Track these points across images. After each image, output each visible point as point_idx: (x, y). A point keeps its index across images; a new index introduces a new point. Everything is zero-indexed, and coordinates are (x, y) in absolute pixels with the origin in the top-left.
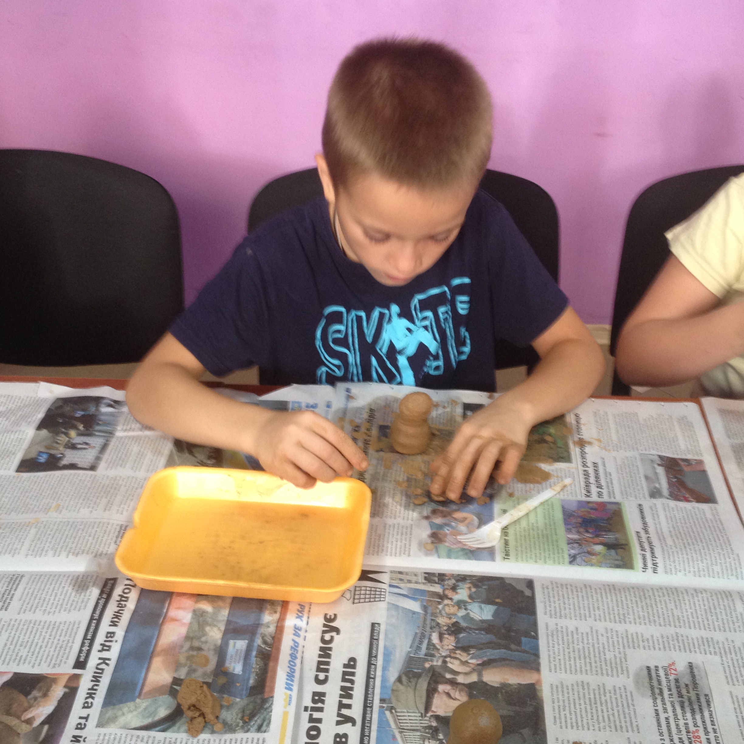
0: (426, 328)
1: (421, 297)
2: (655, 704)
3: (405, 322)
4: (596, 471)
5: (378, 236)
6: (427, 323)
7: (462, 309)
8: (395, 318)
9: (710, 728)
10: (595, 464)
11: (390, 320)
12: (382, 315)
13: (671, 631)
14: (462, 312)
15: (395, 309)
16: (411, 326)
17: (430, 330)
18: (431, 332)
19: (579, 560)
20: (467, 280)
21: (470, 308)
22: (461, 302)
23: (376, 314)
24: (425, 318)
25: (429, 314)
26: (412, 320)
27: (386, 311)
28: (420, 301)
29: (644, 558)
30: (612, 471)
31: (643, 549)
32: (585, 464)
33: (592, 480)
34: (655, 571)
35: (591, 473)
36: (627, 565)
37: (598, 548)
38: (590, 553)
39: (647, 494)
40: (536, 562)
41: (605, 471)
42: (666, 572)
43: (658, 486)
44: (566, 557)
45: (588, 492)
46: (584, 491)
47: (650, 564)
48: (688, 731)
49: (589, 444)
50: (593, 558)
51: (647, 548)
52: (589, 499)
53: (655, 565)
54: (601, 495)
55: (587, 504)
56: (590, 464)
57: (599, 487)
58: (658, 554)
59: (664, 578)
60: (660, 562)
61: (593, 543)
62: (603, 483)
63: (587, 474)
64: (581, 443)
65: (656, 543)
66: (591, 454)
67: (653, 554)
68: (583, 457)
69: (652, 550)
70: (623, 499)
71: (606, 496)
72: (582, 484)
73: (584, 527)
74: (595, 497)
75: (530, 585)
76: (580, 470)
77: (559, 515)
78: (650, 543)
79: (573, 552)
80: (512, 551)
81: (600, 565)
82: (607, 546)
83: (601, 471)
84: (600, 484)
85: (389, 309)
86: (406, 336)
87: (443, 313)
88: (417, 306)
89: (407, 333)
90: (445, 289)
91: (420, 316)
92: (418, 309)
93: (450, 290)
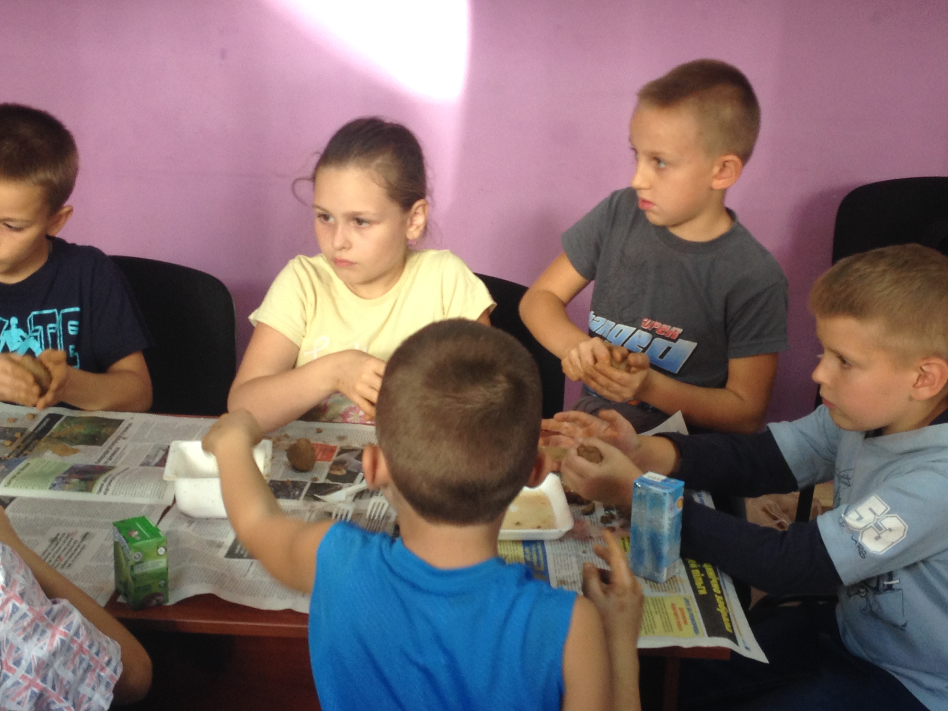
0: (36, 338)
1: (35, 313)
2: (49, 546)
3: (21, 332)
4: (115, 453)
6: (37, 334)
7: (72, 330)
8: (13, 327)
9: (73, 557)
10: (118, 449)
11: (9, 327)
13: (89, 519)
14: (71, 333)
15: (14, 320)
16: (25, 335)
17: (39, 339)
18: (39, 341)
19: (57, 486)
20: (77, 309)
21: (79, 330)
22: (72, 325)
24: (37, 331)
25: (40, 328)
26: (26, 331)
27: (7, 321)
28: (35, 316)
29: (102, 485)
30: (127, 452)
31: (105, 481)
32: (110, 448)
33: (108, 456)
34: (105, 493)
35: (111, 452)
36: (88, 489)
37: (75, 481)
38: (66, 483)
39: (139, 464)
40: (27, 488)
41: (122, 452)
42: (113, 494)
43: (151, 461)
44: (49, 485)
45: (99, 461)
46: (96, 460)
47: (104, 489)
48: (59, 557)
49: (125, 438)
50: (67, 486)
51: (108, 480)
52: (96, 464)
53: (107, 490)
54: (106, 462)
55: (92, 466)
56: (114, 448)
57: (108, 459)
58: (113, 483)
59: (109, 498)
60: (111, 488)
61: (74, 478)
62: (114, 458)
63: (107, 452)
64: (119, 438)
65: (118, 478)
66: (121, 444)
67: (110, 484)
68: (113, 444)
69: (111, 481)
70: (120, 465)
71: (110, 464)
72: (98, 457)
73: (77, 473)
74: (102, 463)
75: (12, 499)
76: (104, 451)
77: (66, 468)
78: (113, 478)
79: (56, 482)
80: (14, 481)
81: (69, 490)
82: (82, 480)
83: (119, 452)
84: (110, 459)
85: (9, 319)
86: (19, 341)
87: (50, 328)
88: (32, 320)
89: (20, 339)
90: (55, 310)
91: (33, 328)
92: (32, 323)
93: (59, 313)
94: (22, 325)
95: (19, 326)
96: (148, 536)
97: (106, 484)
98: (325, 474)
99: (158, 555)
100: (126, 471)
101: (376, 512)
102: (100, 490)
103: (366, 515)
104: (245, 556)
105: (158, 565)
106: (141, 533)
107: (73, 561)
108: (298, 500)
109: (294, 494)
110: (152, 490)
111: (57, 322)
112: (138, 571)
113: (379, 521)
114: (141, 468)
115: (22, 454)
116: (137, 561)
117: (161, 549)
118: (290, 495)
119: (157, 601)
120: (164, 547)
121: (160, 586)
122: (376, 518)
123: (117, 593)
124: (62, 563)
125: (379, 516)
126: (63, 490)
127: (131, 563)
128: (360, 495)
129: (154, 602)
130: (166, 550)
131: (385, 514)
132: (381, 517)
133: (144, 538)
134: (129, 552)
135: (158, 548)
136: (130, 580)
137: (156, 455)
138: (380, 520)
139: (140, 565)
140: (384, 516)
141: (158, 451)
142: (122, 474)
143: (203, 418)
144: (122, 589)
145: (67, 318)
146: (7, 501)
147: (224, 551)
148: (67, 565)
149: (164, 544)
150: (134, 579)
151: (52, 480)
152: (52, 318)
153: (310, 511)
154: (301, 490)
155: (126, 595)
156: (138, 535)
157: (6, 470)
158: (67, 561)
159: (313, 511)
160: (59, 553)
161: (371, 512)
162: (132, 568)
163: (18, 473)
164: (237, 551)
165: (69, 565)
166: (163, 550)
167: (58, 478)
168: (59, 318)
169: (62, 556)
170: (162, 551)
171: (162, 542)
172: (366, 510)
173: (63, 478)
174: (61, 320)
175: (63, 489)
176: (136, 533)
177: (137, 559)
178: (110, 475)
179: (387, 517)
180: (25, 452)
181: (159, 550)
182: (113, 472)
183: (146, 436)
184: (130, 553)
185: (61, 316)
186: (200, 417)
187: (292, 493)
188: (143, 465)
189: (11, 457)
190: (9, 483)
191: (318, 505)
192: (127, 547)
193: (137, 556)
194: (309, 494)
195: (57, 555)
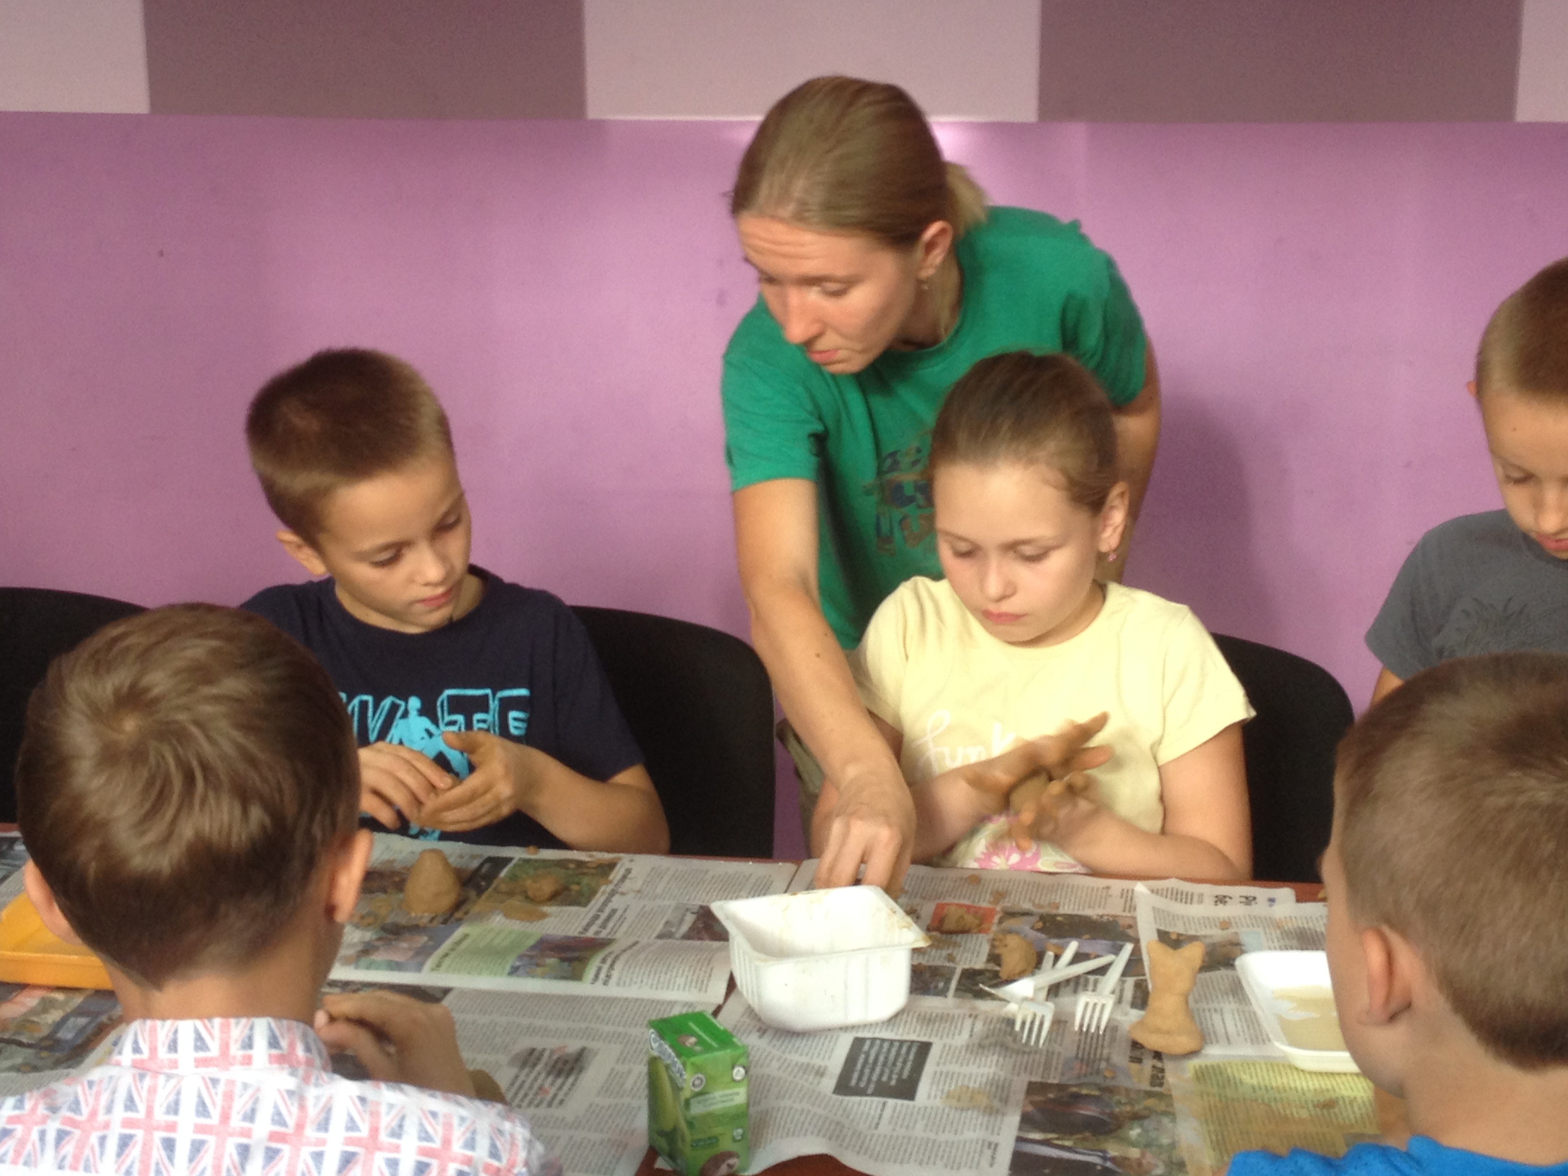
1: (452, 692)
3: (425, 722)
4: (610, 917)
5: (385, 556)
6: (455, 728)
7: (516, 728)
8: (413, 713)
9: (564, 1090)
10: (614, 911)
11: (405, 715)
12: (394, 708)
13: (583, 1025)
14: (515, 732)
15: (414, 703)
16: (432, 728)
19: (521, 971)
20: (523, 692)
21: (528, 729)
22: (515, 719)
23: (387, 702)
24: (453, 723)
25: (460, 718)
26: (435, 721)
27: (402, 703)
28: (450, 698)
29: (599, 970)
30: (631, 916)
31: (604, 961)
32: (601, 910)
33: (599, 922)
34: (605, 983)
35: (603, 916)
36: (576, 976)
37: (552, 961)
38: (538, 965)
39: (655, 935)
40: (469, 973)
41: (621, 916)
42: (618, 984)
43: (673, 930)
44: (508, 968)
45: (586, 929)
46: (580, 929)
47: (602, 976)
48: (541, 1088)
49: (623, 894)
50: (539, 970)
51: (609, 961)
52: (582, 936)
53: (608, 976)
54: (597, 933)
55: (575, 938)
56: (608, 910)
57: (600, 927)
58: (618, 966)
59: (613, 990)
60: (615, 974)
61: (550, 957)
62: (610, 925)
63: (596, 917)
64: (613, 893)
65: (623, 959)
66: (617, 902)
67: (612, 967)
68: (605, 904)
69: (613, 962)
70: (622, 937)
71: (604, 934)
72: (585, 923)
73: (552, 949)
74: (590, 934)
75: (446, 991)
76: (591, 914)
77: (531, 942)
78: (617, 958)
79: (518, 964)
80: (447, 961)
81: (543, 976)
82: (563, 960)
83: (618, 915)
84: (604, 926)
85: (406, 701)
86: (423, 738)
87: (479, 721)
88: (445, 704)
89: (425, 735)
90: (488, 691)
91: (448, 718)
92: (446, 708)
93: (494, 694)
94: (428, 711)
95: (422, 712)
96: (714, 1044)
97: (606, 967)
98: (984, 957)
99: (734, 1080)
100: (635, 948)
101: (1091, 1018)
102: (597, 977)
103: (1073, 1025)
104: (870, 1091)
105: (732, 1100)
106: (700, 1041)
107: (566, 1094)
108: (946, 996)
109: (936, 987)
110: (687, 977)
111: (491, 712)
112: (697, 1109)
113: (1098, 1035)
114: (660, 942)
115: (453, 919)
116: (697, 1090)
117: (739, 1071)
118: (929, 989)
119: (730, 1166)
120: (744, 1067)
121: (734, 1140)
122: (1093, 1030)
123: (652, 1153)
124: (549, 1097)
125: (1098, 1027)
126: (533, 977)
127: (686, 1093)
128: (1054, 990)
129: (724, 1169)
130: (746, 1072)
131: (1110, 1021)
132: (1102, 1027)
133: (708, 1048)
134: (681, 1075)
135: (733, 1068)
136: (683, 1125)
137: (681, 921)
138: (1101, 1033)
139: (700, 1098)
140: (1106, 1027)
141: (684, 915)
142: (629, 952)
143: (753, 862)
144: (662, 1143)
145: (507, 705)
146: (438, 995)
147: (829, 1083)
148: (557, 1101)
149: (743, 1060)
150: (690, 1124)
151: (511, 961)
152: (482, 704)
153: (970, 1016)
154: (948, 981)
155: (672, 1156)
156: (696, 1044)
157: (431, 943)
158: (555, 1096)
159: (976, 1017)
160: (539, 1081)
161: (1083, 1018)
162: (687, 1103)
163: (453, 949)
164: (853, 1082)
165: (562, 1102)
166: (742, 1071)
167: (521, 957)
168: (494, 705)
169: (547, 1085)
170: (739, 1073)
171: (739, 1057)
172: (1073, 1015)
173: (531, 957)
174: (497, 708)
175: (531, 975)
176: (693, 1040)
177: (698, 1086)
178: (611, 953)
179: (1113, 1028)
180: (458, 915)
181: (735, 1071)
182: (615, 948)
183: (659, 891)
184: (685, 1077)
185: (497, 702)
186: (748, 861)
187: (932, 986)
188: (660, 937)
189: (435, 922)
190: (438, 966)
191: (984, 1006)
192: (679, 1065)
193: (697, 1082)
194: (962, 987)
195: (536, 1086)
